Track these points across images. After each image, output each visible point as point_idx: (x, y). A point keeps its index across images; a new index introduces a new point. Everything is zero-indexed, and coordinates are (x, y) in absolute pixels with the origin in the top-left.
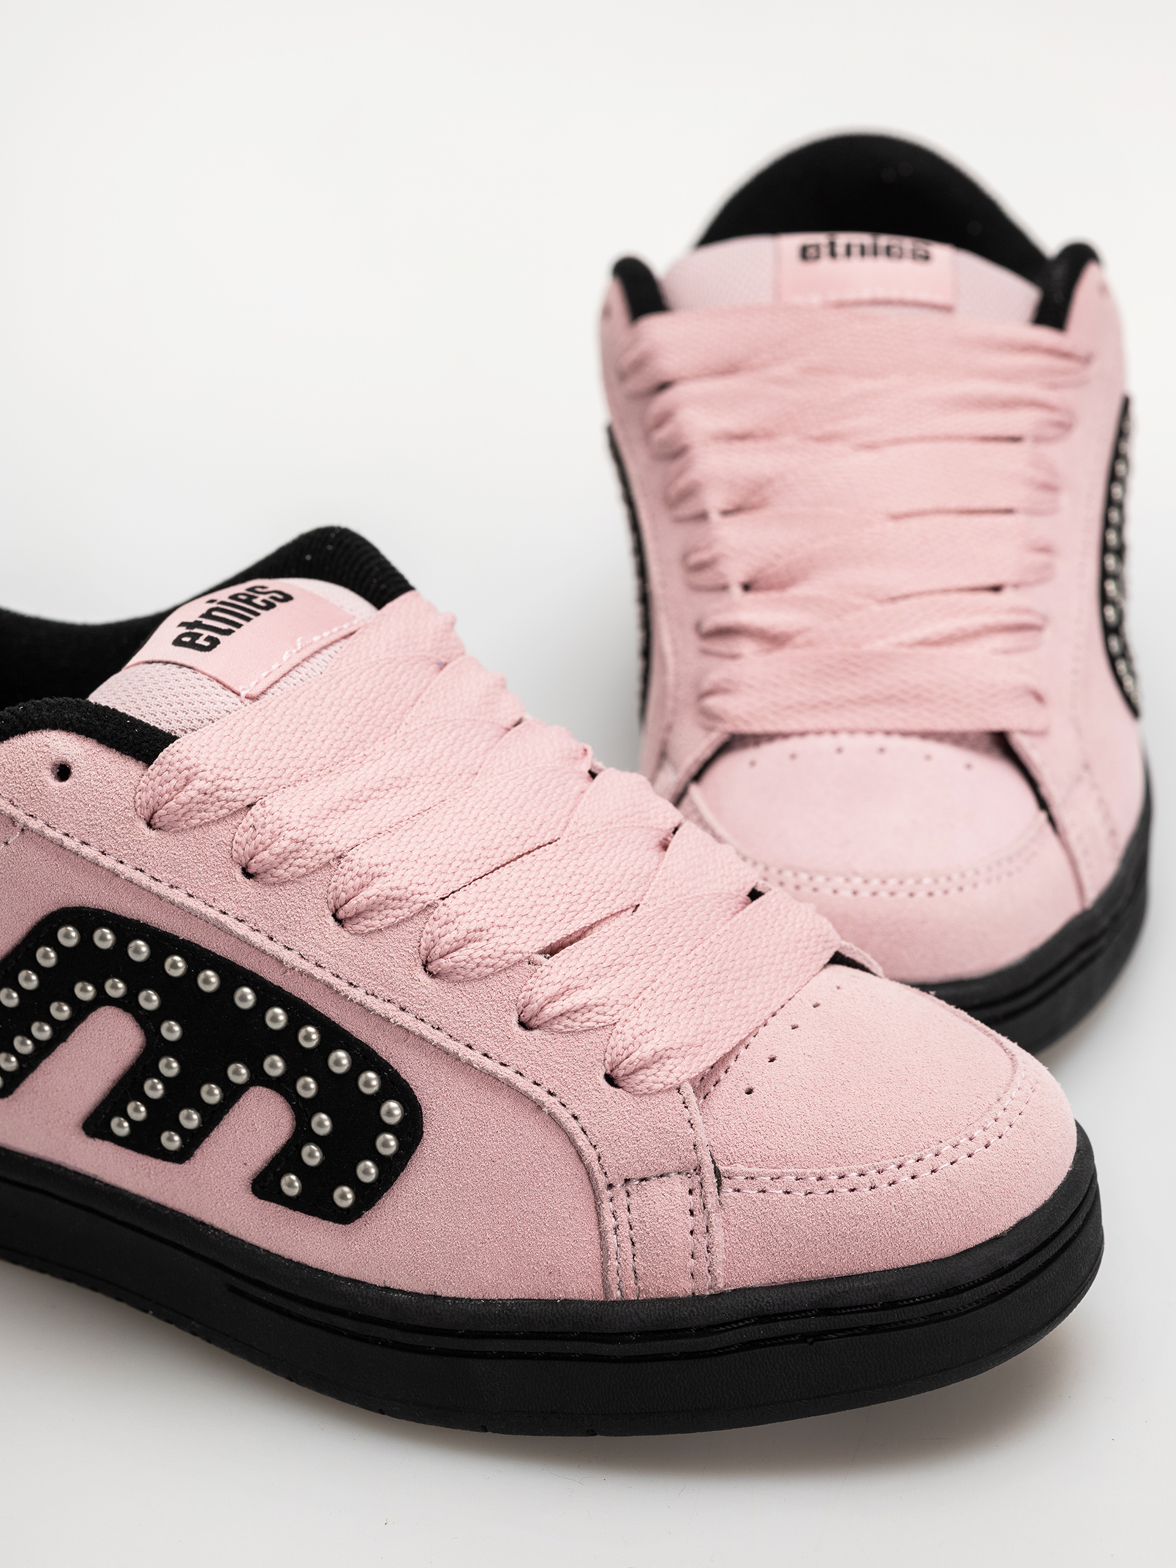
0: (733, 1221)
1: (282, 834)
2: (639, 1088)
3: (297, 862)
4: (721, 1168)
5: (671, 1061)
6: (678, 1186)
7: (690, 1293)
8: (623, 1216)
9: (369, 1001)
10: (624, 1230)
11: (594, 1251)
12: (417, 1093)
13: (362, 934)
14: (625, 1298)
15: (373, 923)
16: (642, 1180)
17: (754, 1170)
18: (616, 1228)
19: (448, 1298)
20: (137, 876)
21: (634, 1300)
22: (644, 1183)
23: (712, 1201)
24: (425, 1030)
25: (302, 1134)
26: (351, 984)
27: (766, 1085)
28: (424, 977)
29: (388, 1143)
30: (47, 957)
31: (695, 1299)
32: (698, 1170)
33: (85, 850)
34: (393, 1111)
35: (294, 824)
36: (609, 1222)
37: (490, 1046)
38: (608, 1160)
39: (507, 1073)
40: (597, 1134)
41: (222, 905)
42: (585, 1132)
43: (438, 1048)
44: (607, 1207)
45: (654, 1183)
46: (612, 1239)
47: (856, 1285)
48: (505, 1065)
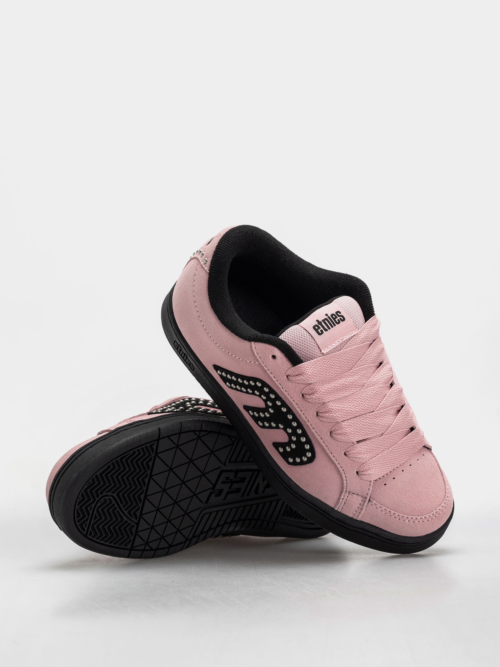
0: (367, 510)
1: (314, 394)
2: (362, 478)
3: (314, 400)
4: (371, 499)
5: (372, 476)
6: (360, 499)
7: (351, 517)
8: (346, 497)
9: (315, 434)
10: (344, 500)
11: (336, 500)
12: (316, 454)
13: (321, 421)
14: (338, 510)
15: (324, 420)
16: (353, 493)
17: (377, 503)
18: (343, 499)
19: (302, 489)
20: (279, 386)
21: (339, 512)
22: (353, 494)
23: (365, 505)
24: (324, 445)
25: (289, 444)
26: (313, 428)
27: (389, 485)
28: (329, 434)
29: (305, 459)
30: (252, 383)
31: (352, 519)
32: (366, 498)
33: (271, 375)
34: (309, 455)
35: (318, 393)
36: (342, 497)
37: (336, 455)
38: (348, 487)
39: (336, 462)
40: (349, 482)
41: (294, 399)
42: (346, 481)
43: (324, 449)
44: (343, 494)
45: (355, 496)
46: (341, 500)
47: (386, 534)
48: (337, 460)
